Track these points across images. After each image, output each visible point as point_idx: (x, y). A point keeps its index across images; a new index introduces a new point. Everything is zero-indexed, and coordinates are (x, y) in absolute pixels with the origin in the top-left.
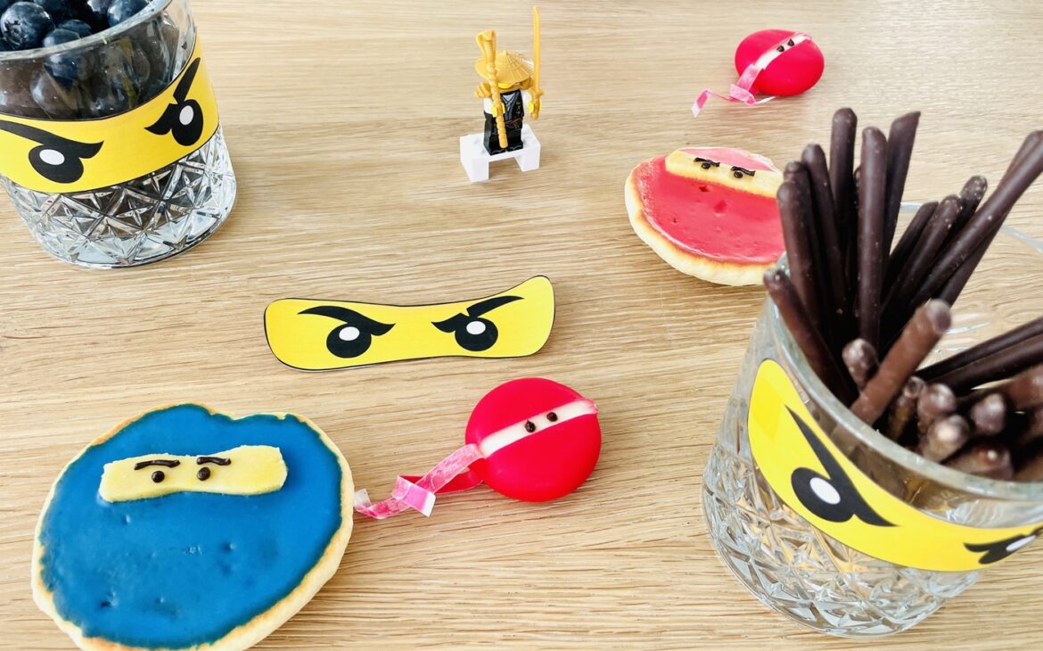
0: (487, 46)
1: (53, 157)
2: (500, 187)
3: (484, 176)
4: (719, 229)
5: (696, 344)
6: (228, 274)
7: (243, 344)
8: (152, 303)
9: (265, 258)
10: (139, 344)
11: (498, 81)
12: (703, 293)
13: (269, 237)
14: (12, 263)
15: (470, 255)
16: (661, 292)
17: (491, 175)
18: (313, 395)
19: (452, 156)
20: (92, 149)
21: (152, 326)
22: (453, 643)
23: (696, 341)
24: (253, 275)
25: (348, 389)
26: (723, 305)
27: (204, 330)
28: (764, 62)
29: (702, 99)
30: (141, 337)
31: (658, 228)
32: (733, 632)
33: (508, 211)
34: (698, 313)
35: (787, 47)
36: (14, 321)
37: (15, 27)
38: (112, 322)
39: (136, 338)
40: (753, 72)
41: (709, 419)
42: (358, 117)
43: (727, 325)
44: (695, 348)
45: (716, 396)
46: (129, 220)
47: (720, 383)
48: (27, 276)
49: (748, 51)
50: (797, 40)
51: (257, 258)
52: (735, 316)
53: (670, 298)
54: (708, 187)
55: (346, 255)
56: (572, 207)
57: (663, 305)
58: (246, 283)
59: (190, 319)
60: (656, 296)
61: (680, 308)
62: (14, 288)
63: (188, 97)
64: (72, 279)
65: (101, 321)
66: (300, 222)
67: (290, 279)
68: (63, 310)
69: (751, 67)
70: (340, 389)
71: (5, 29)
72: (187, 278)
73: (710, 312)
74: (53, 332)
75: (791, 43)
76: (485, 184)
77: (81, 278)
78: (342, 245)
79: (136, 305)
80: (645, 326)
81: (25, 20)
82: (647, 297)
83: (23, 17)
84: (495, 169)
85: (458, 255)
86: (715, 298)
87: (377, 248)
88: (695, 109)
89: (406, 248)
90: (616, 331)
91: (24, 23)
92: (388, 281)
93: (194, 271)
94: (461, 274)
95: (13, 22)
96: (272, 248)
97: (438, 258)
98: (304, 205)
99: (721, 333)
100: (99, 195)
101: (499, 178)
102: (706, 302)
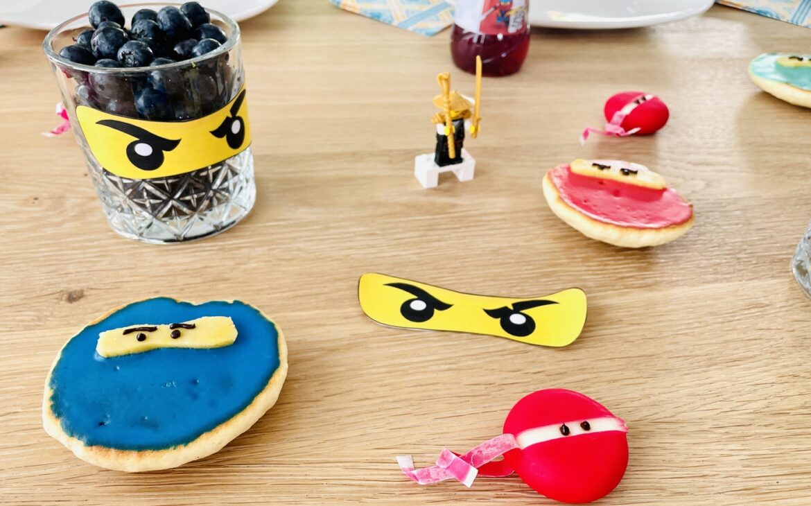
0: (444, 83)
1: (144, 150)
2: (446, 191)
3: (434, 183)
4: (618, 206)
5: (611, 290)
6: (254, 247)
7: (269, 292)
8: (198, 266)
9: (280, 236)
10: (191, 292)
11: (450, 109)
12: (609, 256)
13: (281, 223)
14: (92, 241)
15: (430, 233)
16: (578, 256)
17: (439, 183)
18: (325, 325)
19: (409, 172)
20: (172, 145)
21: (199, 280)
22: (456, 500)
23: (610, 288)
24: (271, 247)
25: (351, 320)
26: (626, 264)
27: (239, 283)
28: (627, 110)
29: (586, 134)
30: (191, 288)
31: (574, 206)
32: (680, 490)
33: (454, 206)
34: (608, 269)
35: (641, 102)
36: (95, 278)
37: (129, 56)
38: (169, 278)
39: (188, 288)
40: (621, 116)
41: (631, 339)
42: (339, 150)
43: (632, 277)
44: (610, 292)
45: (633, 324)
46: (188, 203)
47: (634, 315)
48: (103, 249)
49: (613, 105)
50: (648, 97)
51: (274, 237)
52: (637, 271)
53: (586, 260)
54: (605, 182)
55: (340, 233)
56: (500, 203)
57: (580, 264)
58: (267, 252)
59: (226, 276)
60: (574, 258)
61: (593, 266)
62: (96, 257)
63: (238, 115)
64: (136, 251)
65: (161, 278)
66: (303, 214)
67: (299, 249)
68: (131, 271)
69: (618, 113)
70: (344, 321)
71: (122, 57)
72: (223, 249)
73: (617, 269)
74: (125, 285)
75: (644, 99)
76: (435, 189)
77: (144, 250)
78: (335, 228)
79: (186, 267)
80: (569, 278)
81: (137, 51)
82: (569, 258)
83: (135, 49)
84: (443, 178)
85: (421, 233)
86: (619, 260)
87: (361, 229)
88: (582, 139)
89: (383, 229)
90: (549, 281)
91: (136, 53)
92: (372, 250)
93: (228, 245)
94: (425, 245)
95: (128, 52)
96: (284, 230)
97: (407, 235)
98: (304, 203)
99: (629, 282)
100: (170, 181)
101: (445, 185)
102: (612, 262)
